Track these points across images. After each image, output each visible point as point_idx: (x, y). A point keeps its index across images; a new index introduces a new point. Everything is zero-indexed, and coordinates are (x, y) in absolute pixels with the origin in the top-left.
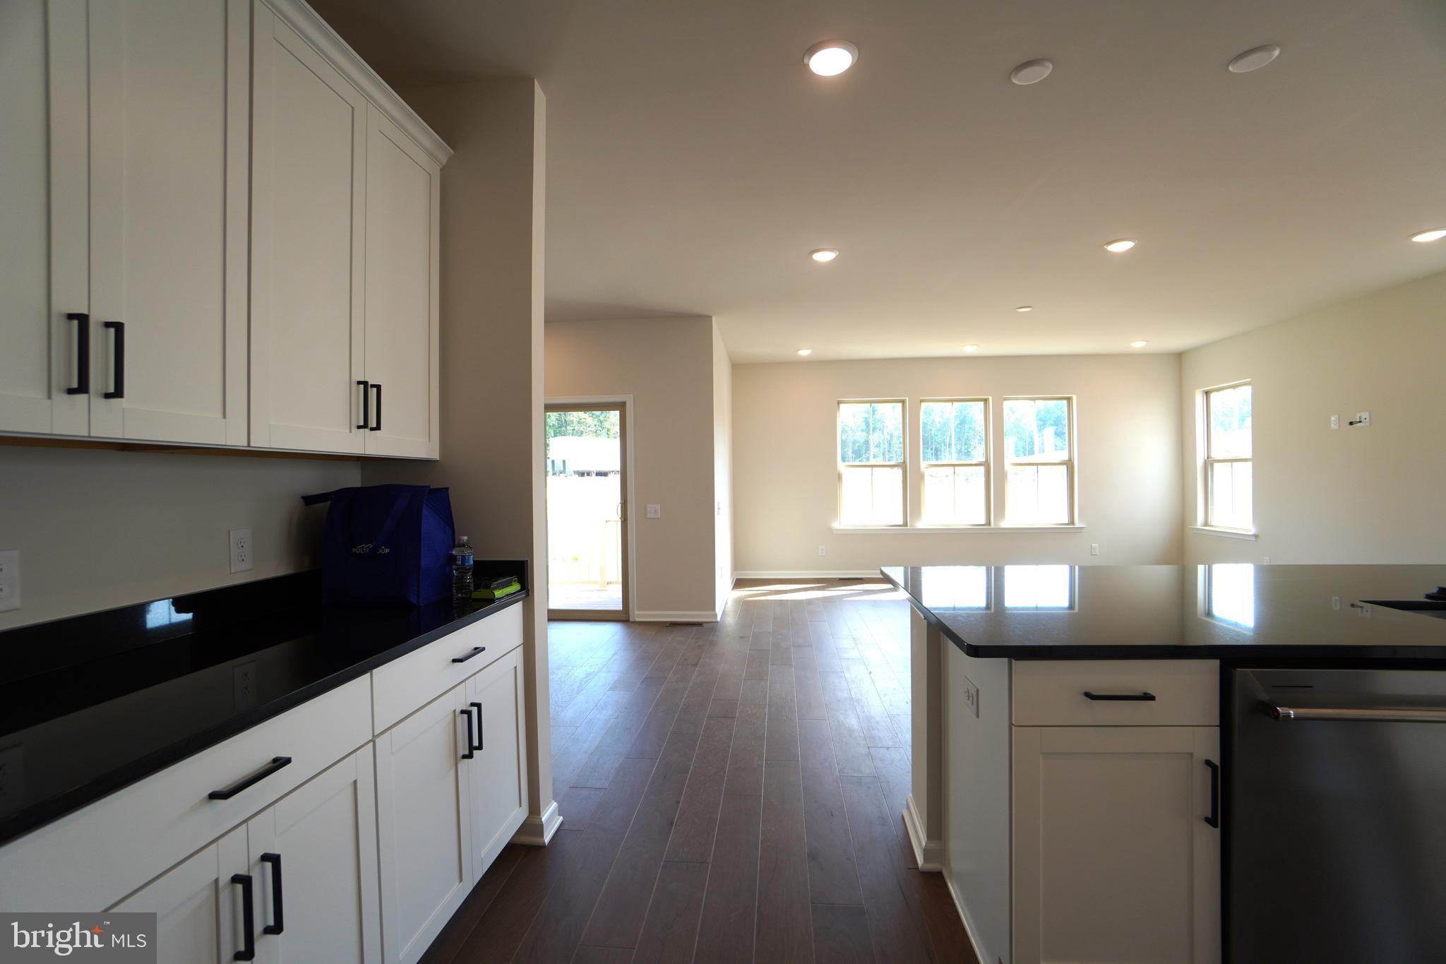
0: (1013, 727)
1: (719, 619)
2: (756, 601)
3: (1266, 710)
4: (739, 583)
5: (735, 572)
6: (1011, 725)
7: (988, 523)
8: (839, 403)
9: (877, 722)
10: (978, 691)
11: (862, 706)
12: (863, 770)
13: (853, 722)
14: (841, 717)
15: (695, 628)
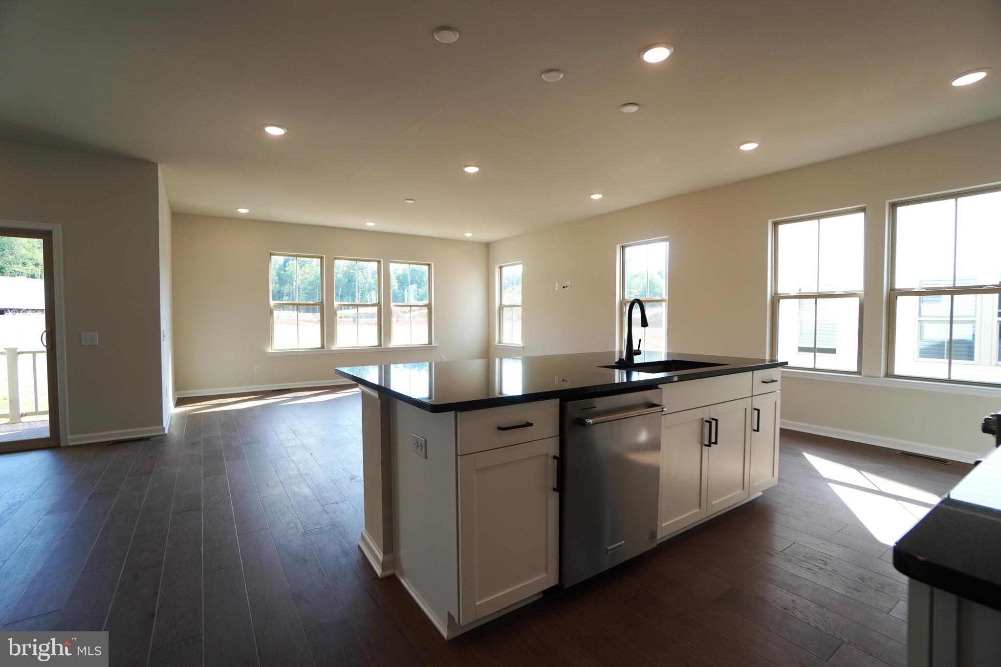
0: (458, 457)
1: (166, 432)
2: (201, 414)
3: (581, 422)
4: (180, 402)
5: (176, 393)
6: (457, 455)
7: (380, 345)
8: (271, 254)
9: (325, 487)
10: (426, 440)
11: (311, 479)
12: (322, 523)
13: (306, 491)
14: (296, 489)
15: (143, 443)
